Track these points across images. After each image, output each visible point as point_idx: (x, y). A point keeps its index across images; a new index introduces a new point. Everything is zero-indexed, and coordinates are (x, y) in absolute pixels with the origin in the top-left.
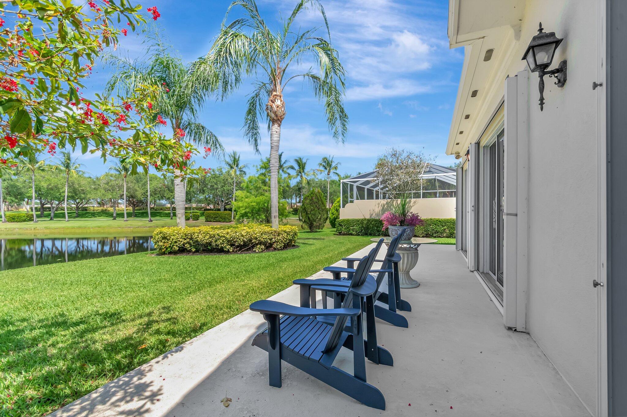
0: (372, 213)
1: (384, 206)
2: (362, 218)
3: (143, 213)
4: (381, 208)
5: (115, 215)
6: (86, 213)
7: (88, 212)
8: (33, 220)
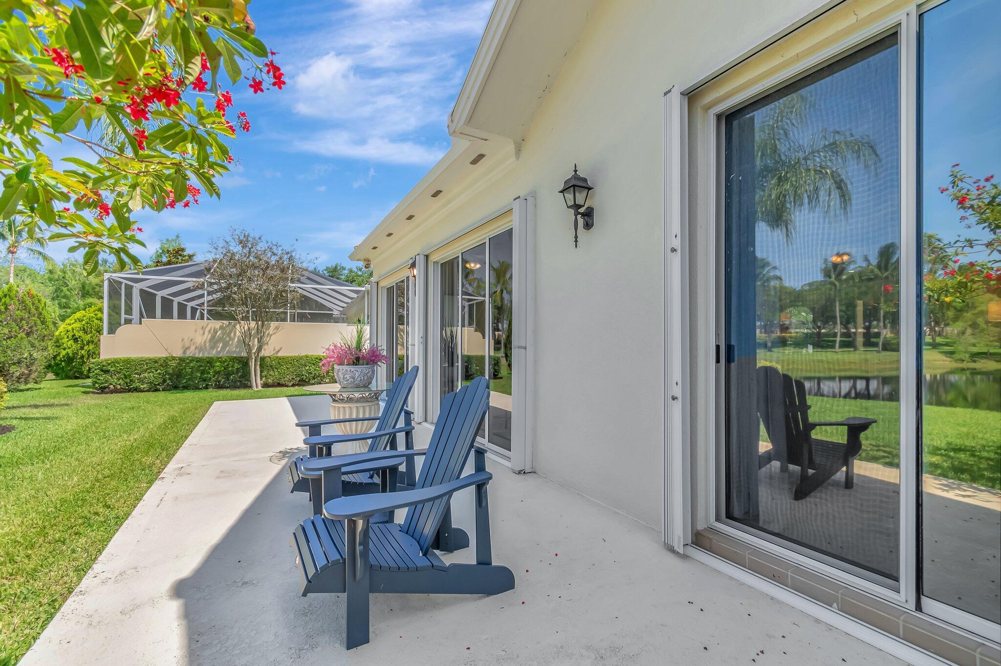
0: (187, 346)
1: (215, 332)
2: (164, 355)
4: (207, 336)
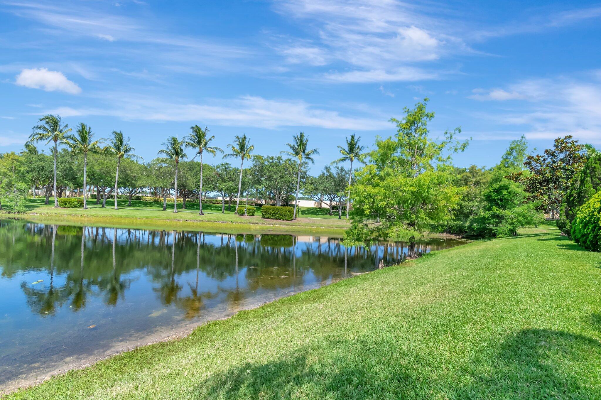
3: (193, 206)
5: (165, 205)
6: (139, 203)
7: (142, 202)
8: (83, 206)
